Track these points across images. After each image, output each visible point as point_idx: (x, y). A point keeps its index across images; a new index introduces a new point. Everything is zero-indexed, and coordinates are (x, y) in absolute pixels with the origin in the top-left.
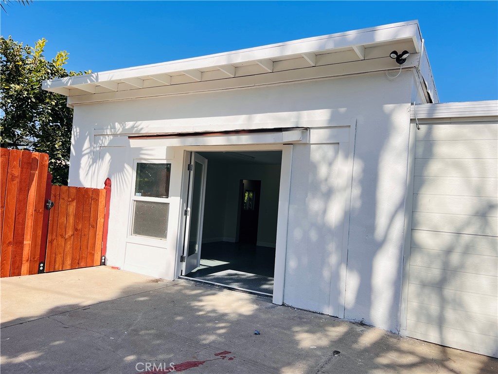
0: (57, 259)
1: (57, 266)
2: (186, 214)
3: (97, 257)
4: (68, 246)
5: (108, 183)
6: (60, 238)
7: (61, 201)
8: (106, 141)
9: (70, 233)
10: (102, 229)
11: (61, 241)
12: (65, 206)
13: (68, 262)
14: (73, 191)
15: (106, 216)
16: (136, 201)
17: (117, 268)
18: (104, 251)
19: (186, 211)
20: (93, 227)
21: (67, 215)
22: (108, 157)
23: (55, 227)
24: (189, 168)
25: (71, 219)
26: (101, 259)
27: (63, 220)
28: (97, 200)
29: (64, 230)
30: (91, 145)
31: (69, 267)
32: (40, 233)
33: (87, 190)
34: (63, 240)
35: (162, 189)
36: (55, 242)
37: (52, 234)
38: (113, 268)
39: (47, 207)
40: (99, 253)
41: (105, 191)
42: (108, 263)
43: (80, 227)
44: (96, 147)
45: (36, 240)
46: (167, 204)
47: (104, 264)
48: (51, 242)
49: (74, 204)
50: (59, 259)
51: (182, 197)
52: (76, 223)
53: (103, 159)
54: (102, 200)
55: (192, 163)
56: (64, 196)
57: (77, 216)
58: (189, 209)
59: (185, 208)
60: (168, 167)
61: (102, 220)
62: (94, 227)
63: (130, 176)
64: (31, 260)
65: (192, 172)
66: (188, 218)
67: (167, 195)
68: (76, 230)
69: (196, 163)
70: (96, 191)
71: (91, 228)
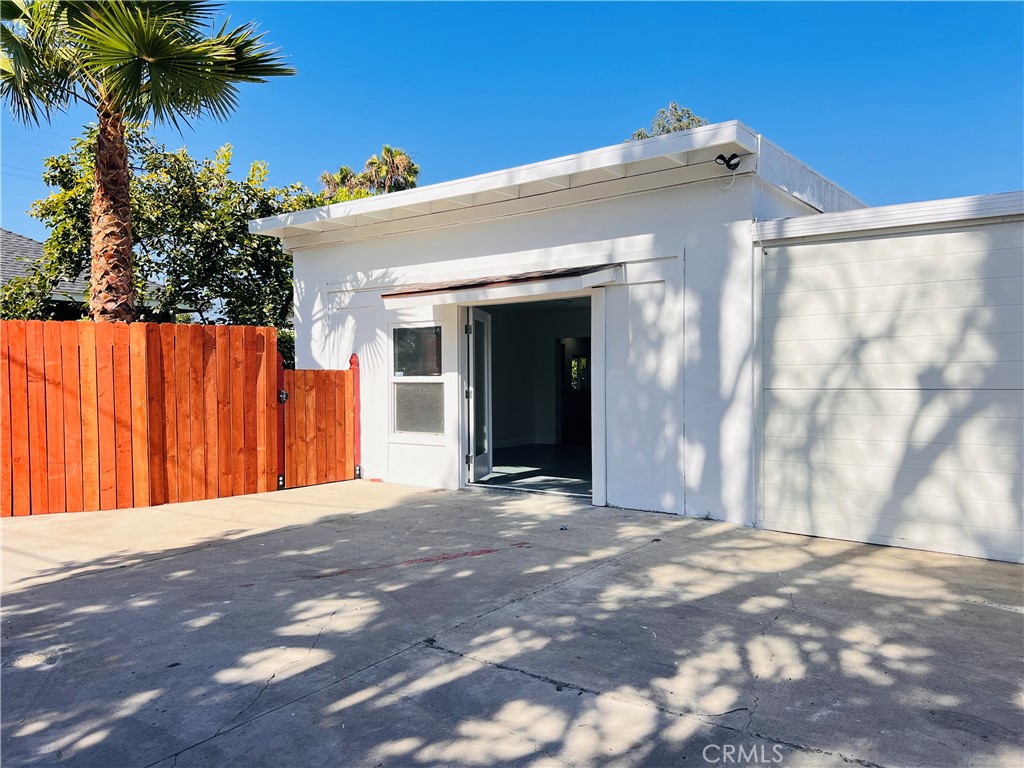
0: (299, 470)
1: (300, 480)
2: (468, 397)
3: (350, 467)
4: (311, 453)
5: (354, 361)
6: (299, 441)
7: (297, 390)
8: (346, 299)
9: (311, 434)
10: (352, 427)
11: (301, 445)
12: (302, 398)
13: (313, 474)
14: (311, 376)
15: (357, 409)
16: (398, 384)
17: (379, 480)
18: (357, 458)
19: (468, 393)
20: (340, 424)
21: (306, 410)
22: (351, 322)
23: (292, 427)
24: (467, 330)
25: (312, 415)
26: (355, 470)
27: (301, 416)
28: (343, 386)
29: (304, 430)
30: (325, 306)
31: (314, 482)
32: (275, 435)
33: (328, 373)
34: (304, 444)
35: (432, 364)
36: (294, 447)
37: (290, 436)
38: (372, 480)
39: (281, 400)
40: (352, 462)
41: (351, 372)
42: (365, 475)
43: (323, 426)
44: (332, 308)
45: (271, 446)
46: (440, 385)
47: (359, 477)
48: (290, 447)
49: (313, 393)
50: (301, 469)
51: (460, 372)
52: (318, 420)
53: (343, 326)
54: (349, 386)
55: (471, 323)
56: (300, 383)
57: (319, 410)
58: (471, 389)
59: (466, 388)
60: (437, 331)
61: (352, 415)
62: (343, 425)
63: (386, 347)
64: (268, 472)
65: (471, 336)
66: (472, 401)
67: (440, 372)
68: (319, 430)
69: (476, 322)
70: (340, 374)
71: (338, 427)
